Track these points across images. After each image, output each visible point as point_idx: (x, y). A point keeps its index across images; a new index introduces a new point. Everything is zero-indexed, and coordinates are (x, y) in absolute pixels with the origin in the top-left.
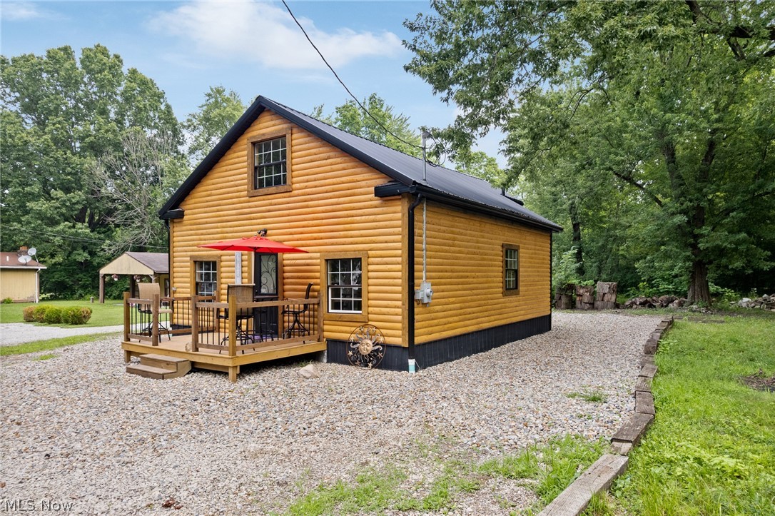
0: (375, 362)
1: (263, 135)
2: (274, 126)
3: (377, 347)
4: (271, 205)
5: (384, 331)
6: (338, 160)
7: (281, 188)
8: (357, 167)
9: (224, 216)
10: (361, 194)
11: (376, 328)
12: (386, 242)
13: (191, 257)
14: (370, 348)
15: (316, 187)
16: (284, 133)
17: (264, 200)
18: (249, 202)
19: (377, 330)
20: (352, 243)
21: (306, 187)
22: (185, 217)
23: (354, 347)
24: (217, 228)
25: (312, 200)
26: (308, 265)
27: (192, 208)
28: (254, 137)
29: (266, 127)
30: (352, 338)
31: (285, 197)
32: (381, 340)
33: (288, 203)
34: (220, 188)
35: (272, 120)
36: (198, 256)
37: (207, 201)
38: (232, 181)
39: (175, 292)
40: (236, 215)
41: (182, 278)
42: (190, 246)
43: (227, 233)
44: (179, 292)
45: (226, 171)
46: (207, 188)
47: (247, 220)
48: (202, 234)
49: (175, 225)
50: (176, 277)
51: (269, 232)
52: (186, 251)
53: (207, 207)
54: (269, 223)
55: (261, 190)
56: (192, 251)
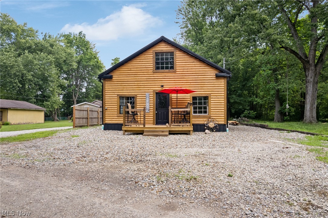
0: (216, 130)
1: (162, 50)
2: (166, 48)
3: (216, 125)
4: (165, 76)
5: (217, 120)
6: (198, 63)
7: (171, 70)
8: (206, 66)
9: (139, 79)
10: (208, 75)
11: (214, 119)
12: (218, 91)
13: (118, 95)
14: (214, 125)
15: (188, 71)
16: (173, 51)
17: (162, 74)
18: (153, 74)
19: (215, 120)
20: (204, 91)
21: (183, 71)
22: (113, 78)
23: (207, 125)
24: (135, 83)
25: (186, 76)
26: (184, 98)
27: (116, 75)
28: (157, 50)
29: (163, 48)
30: (205, 122)
31: (172, 74)
32: (217, 122)
33: (174, 76)
34: (137, 68)
35: (165, 45)
36: (122, 95)
37: (128, 73)
38: (144, 66)
39: (106, 109)
40: (146, 79)
41: (111, 103)
42: (117, 90)
43: (141, 86)
44: (109, 110)
45: (140, 62)
46: (128, 67)
47: (152, 81)
48: (125, 86)
49: (106, 81)
50: (107, 103)
51: (165, 86)
52: (114, 93)
53: (128, 75)
54: (164, 83)
55: (160, 70)
56: (118, 92)
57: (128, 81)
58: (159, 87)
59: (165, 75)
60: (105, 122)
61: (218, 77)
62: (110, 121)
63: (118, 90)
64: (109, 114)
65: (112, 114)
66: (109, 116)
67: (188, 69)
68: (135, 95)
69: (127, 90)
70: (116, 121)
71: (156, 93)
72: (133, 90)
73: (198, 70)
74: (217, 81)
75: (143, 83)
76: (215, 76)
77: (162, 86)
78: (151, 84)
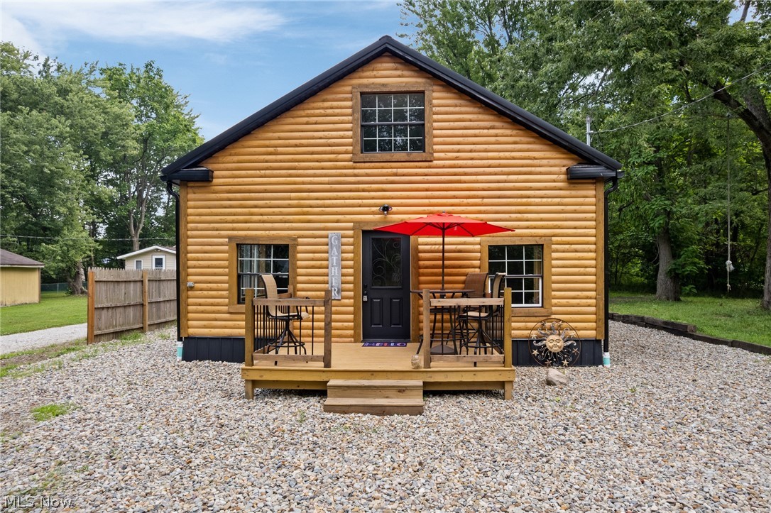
0: (571, 359)
1: (383, 85)
2: (399, 76)
3: (569, 343)
4: (396, 175)
5: (573, 325)
6: (508, 132)
7: (417, 155)
8: (534, 143)
9: (303, 183)
10: (540, 173)
11: (563, 321)
12: (575, 228)
13: (230, 238)
14: (562, 344)
15: (472, 159)
16: (421, 89)
17: (383, 168)
18: (354, 168)
19: (565, 324)
20: (528, 228)
21: (457, 158)
22: (215, 181)
23: (540, 344)
24: (290, 199)
25: (466, 174)
26: (459, 251)
27: (223, 170)
28: (366, 86)
29: (387, 76)
30: (534, 334)
31: (420, 168)
32: (573, 333)
33: (426, 175)
34: (296, 146)
35: (396, 69)
36: (246, 237)
37: (267, 162)
38: (321, 138)
39: (192, 288)
40: (328, 184)
41: (208, 267)
42: (226, 222)
43: (311, 207)
44: (201, 290)
45: (307, 123)
46: (267, 142)
47: (351, 191)
48: (256, 207)
49: (190, 190)
50: (194, 267)
51: (394, 209)
52: (217, 230)
53: (267, 169)
54: (392, 198)
55: (378, 155)
56: (233, 229)
57: (266, 191)
58: (373, 213)
59: (395, 170)
60: (186, 331)
61: (574, 179)
62: (205, 327)
63: (233, 222)
64: (200, 305)
65: (212, 305)
66: (202, 312)
67: (475, 151)
68: (289, 237)
69: (264, 222)
70: (225, 327)
71: (364, 232)
72: (285, 222)
73: (507, 154)
74: (573, 193)
75: (317, 199)
76: (563, 177)
77: (386, 209)
78: (346, 201)
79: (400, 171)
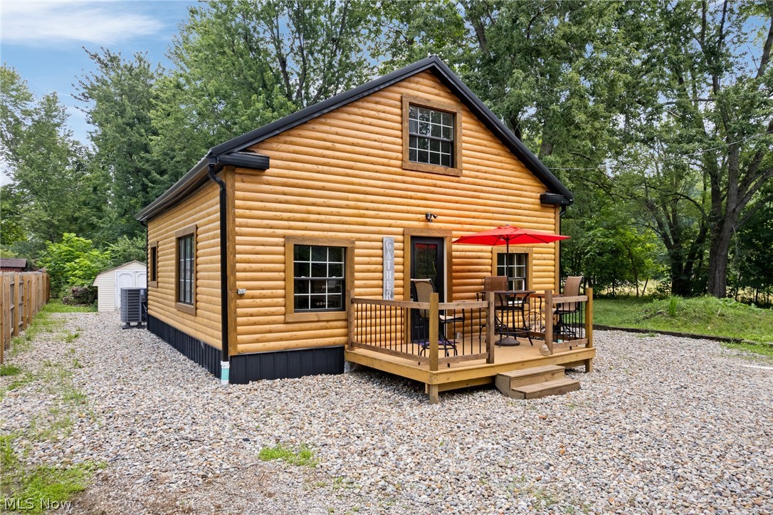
2: (437, 95)
4: (435, 186)
7: (449, 169)
9: (360, 185)
13: (287, 238)
16: (454, 111)
17: (425, 178)
18: (403, 175)
21: (476, 177)
22: (271, 170)
25: (482, 192)
26: (479, 258)
27: (280, 160)
28: (413, 97)
29: (428, 92)
31: (452, 182)
33: (456, 189)
34: (353, 144)
35: (434, 88)
36: (303, 237)
37: (324, 156)
38: (375, 141)
39: (241, 296)
40: (382, 188)
41: (261, 271)
42: (282, 220)
43: (367, 209)
44: (253, 297)
45: (362, 123)
46: (325, 136)
47: (401, 197)
48: (314, 204)
49: (238, 177)
50: (245, 271)
51: (439, 218)
52: (271, 228)
53: (324, 164)
54: (432, 207)
56: (289, 228)
57: (323, 189)
58: (418, 220)
59: (434, 182)
60: (235, 347)
61: (544, 201)
62: (258, 341)
63: (289, 220)
64: (251, 315)
65: (266, 314)
66: (255, 324)
67: (488, 173)
68: (348, 239)
69: (321, 222)
70: (281, 339)
71: (413, 238)
72: (343, 223)
73: (504, 178)
74: (543, 214)
75: (372, 202)
76: (538, 201)
77: (428, 218)
78: (397, 206)
79: (439, 183)
